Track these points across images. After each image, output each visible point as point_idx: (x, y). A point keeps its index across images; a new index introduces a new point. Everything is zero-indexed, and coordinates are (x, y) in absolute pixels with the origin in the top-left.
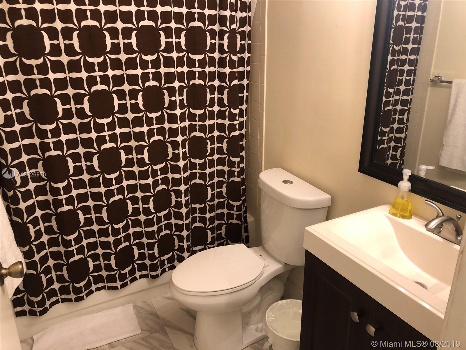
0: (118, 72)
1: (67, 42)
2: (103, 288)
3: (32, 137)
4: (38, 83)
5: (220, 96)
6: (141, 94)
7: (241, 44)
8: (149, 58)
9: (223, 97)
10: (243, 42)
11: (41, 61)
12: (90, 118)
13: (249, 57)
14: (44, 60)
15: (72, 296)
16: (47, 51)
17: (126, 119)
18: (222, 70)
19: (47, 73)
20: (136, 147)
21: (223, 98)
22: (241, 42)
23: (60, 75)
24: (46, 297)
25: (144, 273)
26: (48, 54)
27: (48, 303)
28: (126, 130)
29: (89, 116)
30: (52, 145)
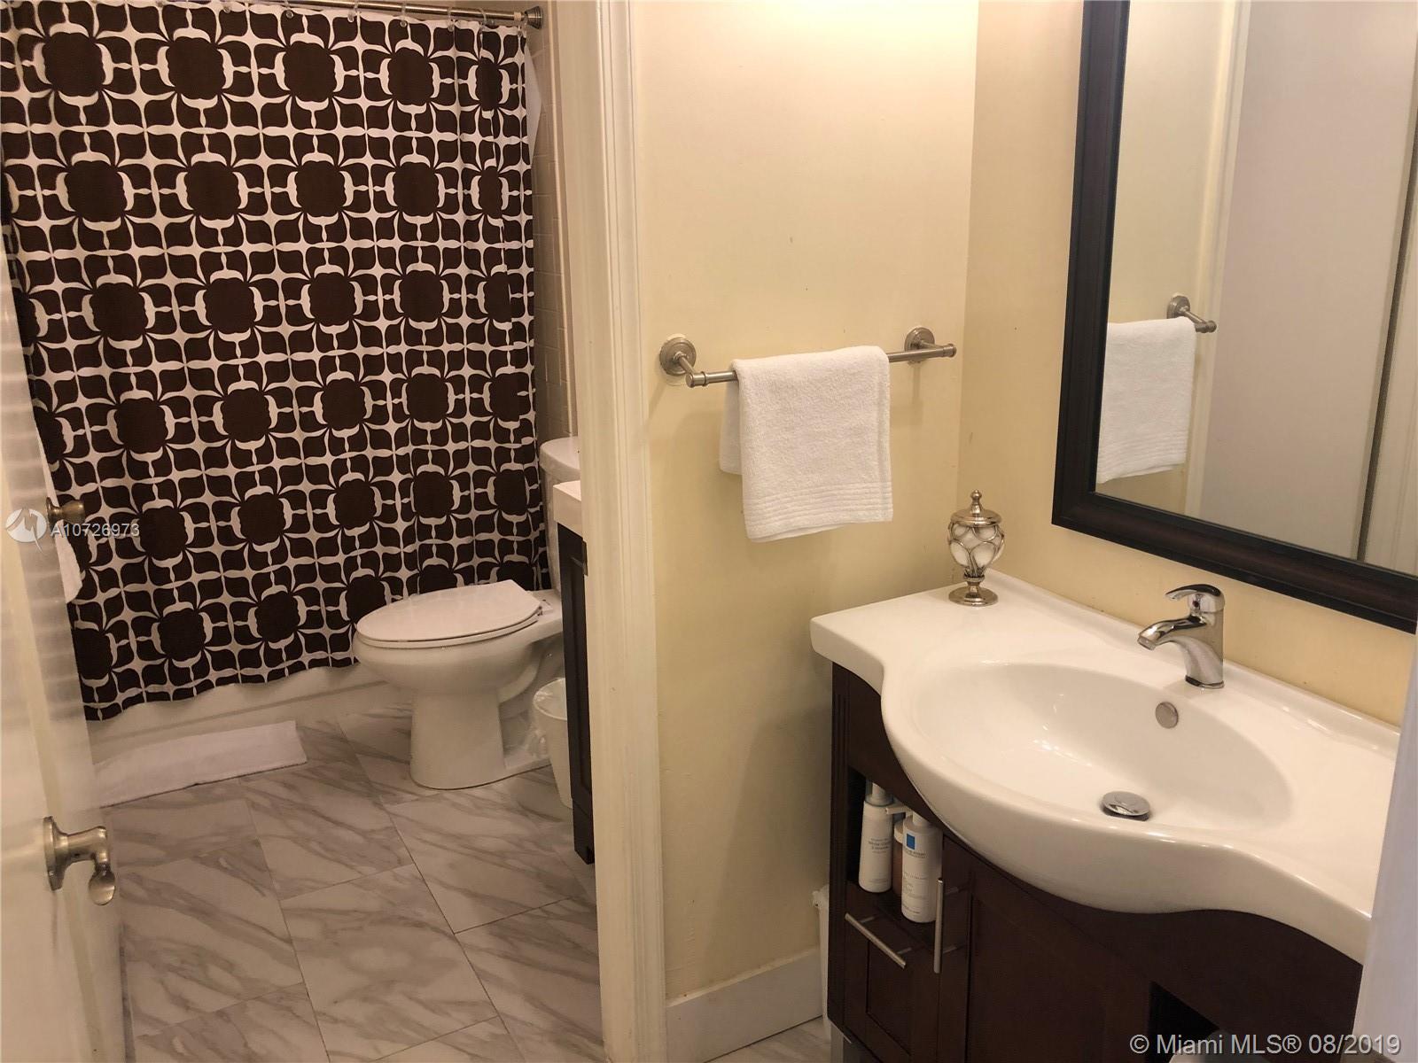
0: (262, 247)
1: (166, 191)
2: (233, 679)
3: (97, 364)
4: (110, 263)
5: (471, 296)
6: (306, 288)
7: (510, 196)
8: (323, 221)
9: (476, 297)
10: (515, 193)
11: (117, 224)
12: (208, 332)
13: (529, 222)
14: (124, 223)
15: (170, 688)
16: (129, 206)
17: (278, 336)
18: (471, 245)
19: (128, 247)
20: (298, 389)
21: (476, 300)
22: (511, 193)
23: (152, 251)
24: (117, 683)
25: (319, 655)
26: (131, 213)
27: (120, 698)
28: (278, 357)
29: (205, 328)
30: (133, 380)
